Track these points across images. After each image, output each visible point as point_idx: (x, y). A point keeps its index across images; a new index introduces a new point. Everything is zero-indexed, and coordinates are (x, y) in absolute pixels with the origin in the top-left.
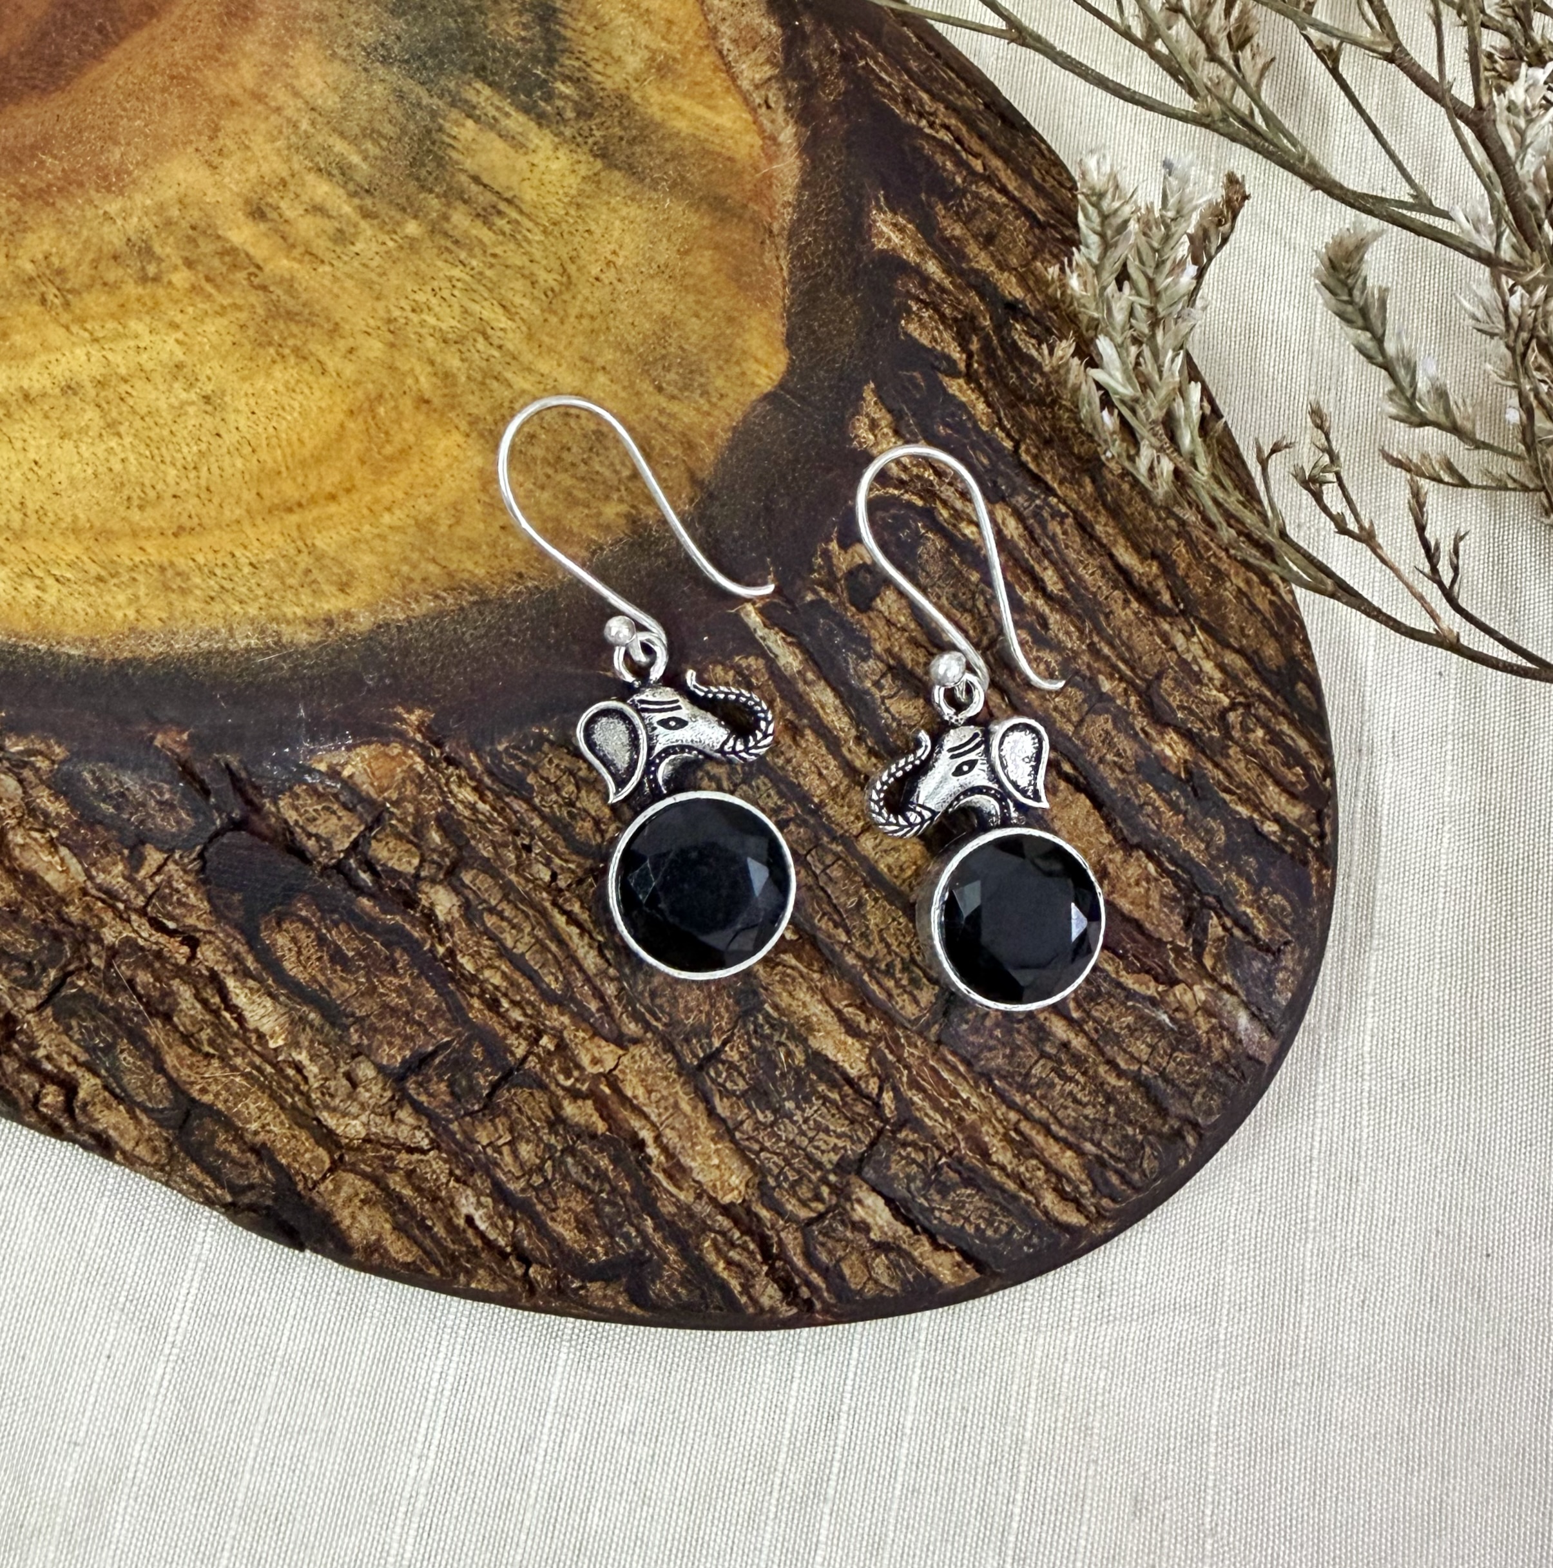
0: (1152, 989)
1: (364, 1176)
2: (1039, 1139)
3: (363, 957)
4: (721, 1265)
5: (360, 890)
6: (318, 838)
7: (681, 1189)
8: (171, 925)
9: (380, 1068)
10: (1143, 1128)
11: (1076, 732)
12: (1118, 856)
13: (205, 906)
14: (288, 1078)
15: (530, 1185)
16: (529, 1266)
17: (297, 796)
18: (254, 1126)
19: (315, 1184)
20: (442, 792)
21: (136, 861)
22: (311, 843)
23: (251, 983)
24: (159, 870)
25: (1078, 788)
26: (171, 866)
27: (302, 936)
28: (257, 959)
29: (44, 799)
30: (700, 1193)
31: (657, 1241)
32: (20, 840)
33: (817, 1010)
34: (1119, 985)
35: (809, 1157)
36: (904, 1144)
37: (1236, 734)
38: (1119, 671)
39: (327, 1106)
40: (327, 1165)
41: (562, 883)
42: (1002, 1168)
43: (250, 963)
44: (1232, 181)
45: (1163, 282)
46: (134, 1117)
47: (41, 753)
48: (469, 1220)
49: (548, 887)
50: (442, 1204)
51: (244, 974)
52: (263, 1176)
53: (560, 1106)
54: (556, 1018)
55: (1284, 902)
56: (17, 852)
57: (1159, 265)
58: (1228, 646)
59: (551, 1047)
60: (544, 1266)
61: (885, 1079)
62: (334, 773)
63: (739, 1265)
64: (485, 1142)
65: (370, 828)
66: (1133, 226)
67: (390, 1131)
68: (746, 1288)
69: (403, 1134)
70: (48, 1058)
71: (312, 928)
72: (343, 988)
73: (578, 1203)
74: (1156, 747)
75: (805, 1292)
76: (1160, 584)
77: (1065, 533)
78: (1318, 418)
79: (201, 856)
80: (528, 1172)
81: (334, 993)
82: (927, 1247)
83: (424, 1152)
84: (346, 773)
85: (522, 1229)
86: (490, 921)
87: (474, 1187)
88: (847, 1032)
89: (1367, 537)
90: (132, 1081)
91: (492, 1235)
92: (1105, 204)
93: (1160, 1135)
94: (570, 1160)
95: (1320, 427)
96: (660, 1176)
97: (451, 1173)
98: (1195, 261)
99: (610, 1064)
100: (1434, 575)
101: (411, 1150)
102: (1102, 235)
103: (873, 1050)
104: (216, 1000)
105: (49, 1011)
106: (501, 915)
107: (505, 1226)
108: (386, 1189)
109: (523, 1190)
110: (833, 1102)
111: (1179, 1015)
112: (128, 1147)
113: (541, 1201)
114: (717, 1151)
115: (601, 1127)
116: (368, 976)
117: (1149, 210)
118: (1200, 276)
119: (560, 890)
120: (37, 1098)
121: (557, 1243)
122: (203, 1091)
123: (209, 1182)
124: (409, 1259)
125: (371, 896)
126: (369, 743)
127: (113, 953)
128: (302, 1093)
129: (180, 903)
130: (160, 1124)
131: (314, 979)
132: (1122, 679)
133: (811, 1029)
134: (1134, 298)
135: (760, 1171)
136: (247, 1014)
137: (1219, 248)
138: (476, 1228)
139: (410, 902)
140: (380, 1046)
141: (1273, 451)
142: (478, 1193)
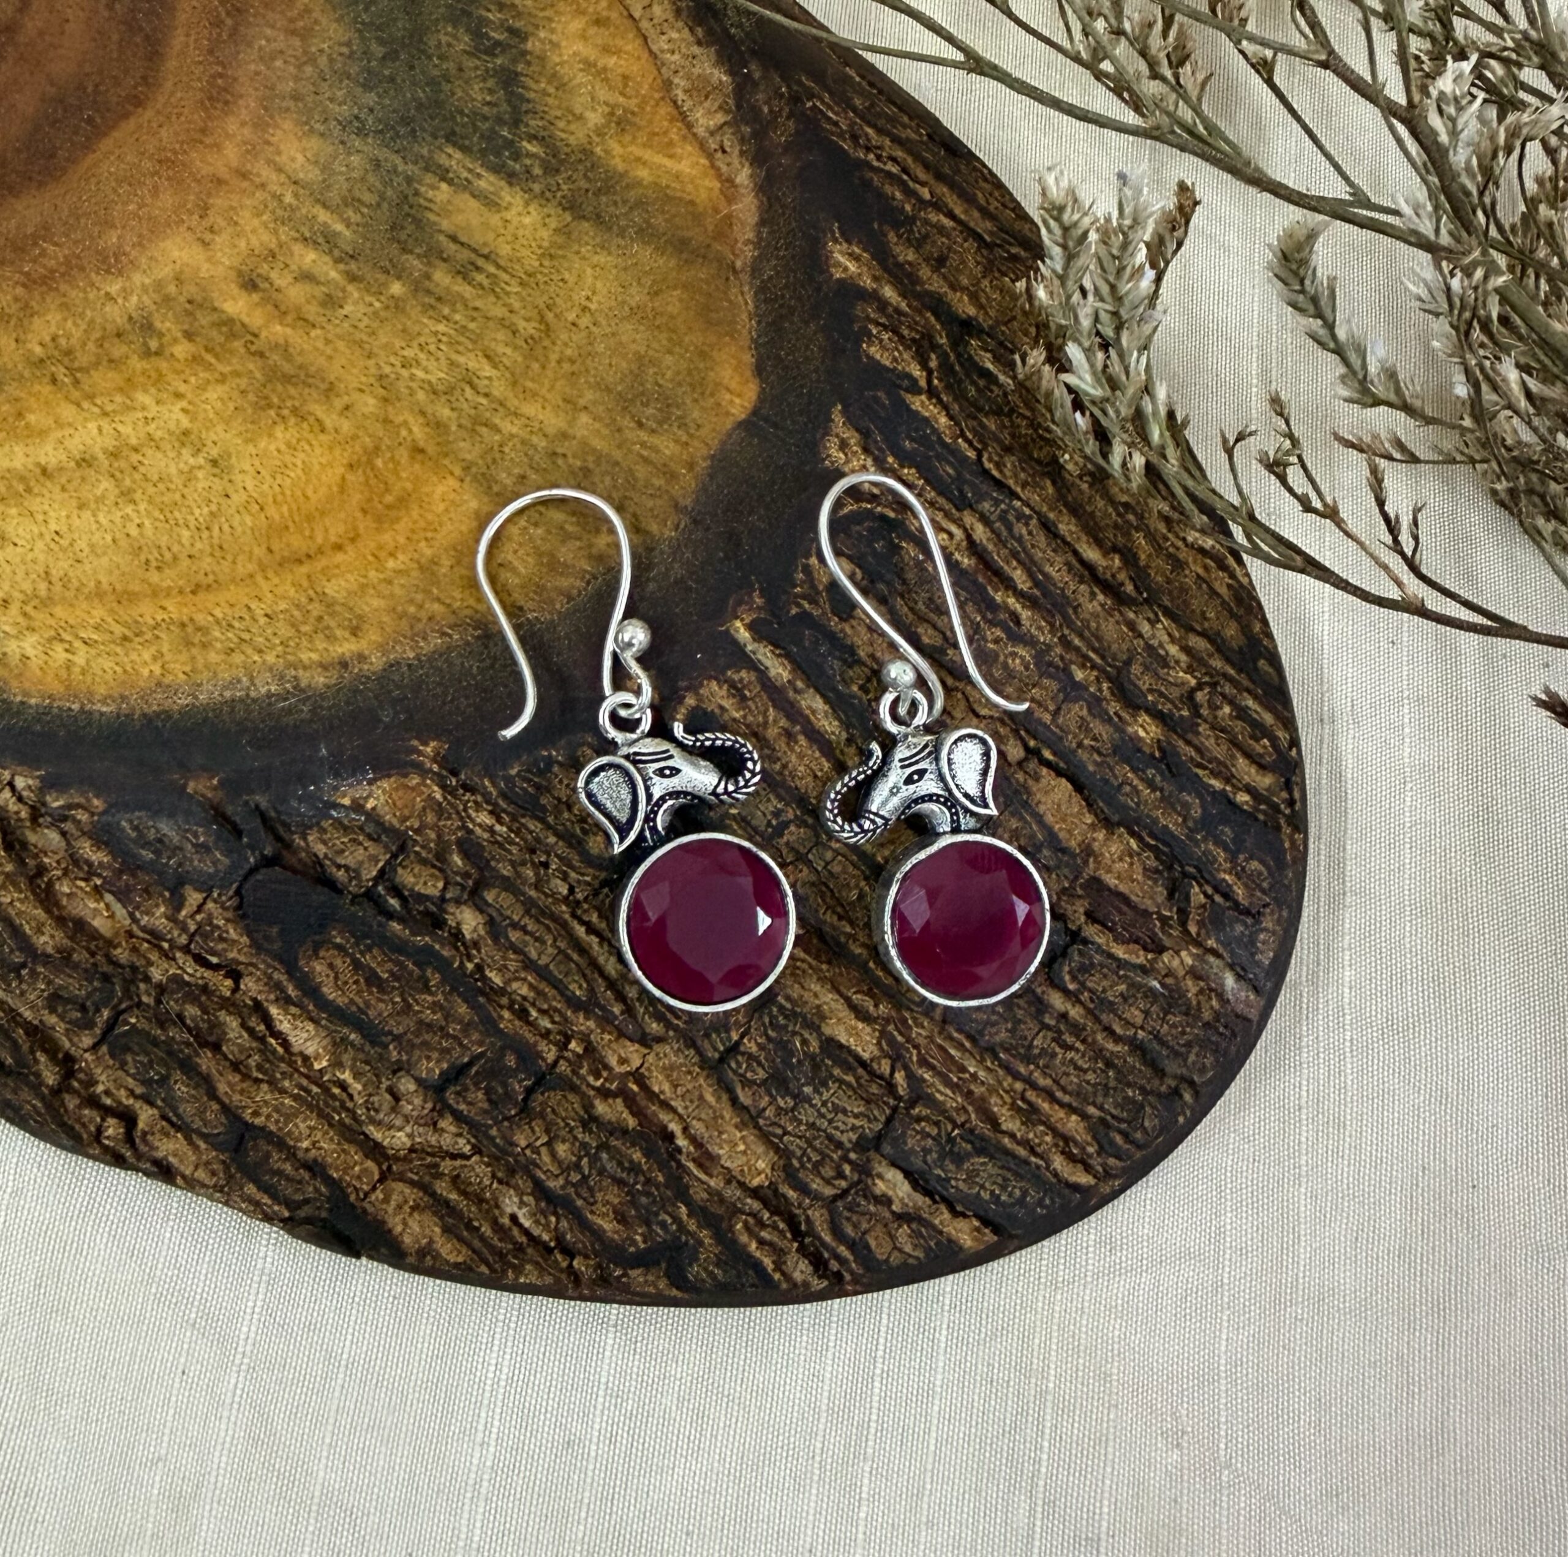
0: (1141, 958)
1: (412, 1183)
2: (1045, 1106)
3: (397, 979)
4: (754, 1245)
5: (390, 915)
6: (347, 868)
7: (711, 1176)
8: (214, 960)
9: (419, 1081)
10: (1143, 1090)
11: (1053, 720)
12: (1101, 835)
13: (245, 940)
14: (334, 1097)
15: (568, 1182)
16: (572, 1258)
17: (325, 831)
18: (305, 1144)
19: (366, 1195)
20: (461, 819)
21: (177, 902)
22: (341, 874)
23: (293, 1010)
24: (200, 909)
25: (1059, 773)
26: (210, 905)
27: (338, 962)
28: (296, 987)
29: (87, 850)
30: (729, 1178)
31: (692, 1226)
32: (66, 890)
33: (828, 999)
34: (1111, 956)
35: (830, 1138)
36: (919, 1119)
37: (1204, 712)
38: (1090, 660)
39: (372, 1121)
40: (376, 1177)
41: (580, 896)
42: (1012, 1136)
43: (291, 991)
44: (1183, 188)
45: (1125, 287)
46: (191, 1143)
47: (78, 806)
48: (514, 1218)
49: (566, 900)
50: (488, 1206)
51: (285, 1001)
52: (316, 1190)
53: (592, 1106)
54: (584, 1023)
55: (1261, 868)
56: (64, 901)
57: (1120, 271)
58: (1192, 629)
59: (580, 1050)
60: (586, 1257)
61: (897, 1058)
62: (357, 806)
63: (771, 1244)
64: (523, 1143)
65: (394, 856)
66: (1093, 236)
67: (433, 1140)
68: (778, 1266)
69: (446, 1141)
70: (107, 1093)
71: (347, 954)
72: (380, 1009)
73: (615, 1196)
74: (1130, 729)
75: (834, 1265)
76: (1122, 576)
77: (1030, 533)
78: (1277, 405)
79: (238, 892)
80: (565, 1169)
81: (372, 1013)
82: (947, 1215)
83: (468, 1158)
84: (369, 806)
85: (564, 1224)
86: (514, 936)
87: (516, 1188)
88: (857, 1018)
89: (1331, 513)
90: (187, 1110)
91: (536, 1231)
92: (1066, 217)
93: (1159, 1095)
94: (604, 1156)
95: (1281, 414)
96: (691, 1165)
97: (494, 1176)
98: (1153, 266)
99: (636, 1062)
100: (1396, 547)
101: (454, 1157)
102: (1064, 247)
103: (883, 1033)
104: (262, 1027)
105: (104, 1049)
106: (524, 929)
107: (548, 1224)
108: (433, 1195)
109: (563, 1188)
110: (849, 1085)
111: (1169, 981)
112: (188, 1172)
113: (578, 1195)
114: (743, 1138)
115: (632, 1122)
116: (402, 995)
117: (1108, 220)
118: (1158, 280)
119: (578, 903)
120: (99, 1131)
121: (597, 1234)
122: (256, 1114)
123: (266, 1200)
124: (460, 1259)
125: (401, 920)
126: (389, 776)
127: (161, 990)
128: (348, 1110)
129: (221, 939)
130: (215, 1146)
131: (352, 1001)
132: (1094, 667)
133: (823, 1018)
134: (1099, 304)
135: (784, 1153)
136: (292, 1039)
137: (1175, 252)
138: (520, 1226)
139: (436, 922)
140: (420, 1059)
141: (1237, 441)
142: (521, 1194)
